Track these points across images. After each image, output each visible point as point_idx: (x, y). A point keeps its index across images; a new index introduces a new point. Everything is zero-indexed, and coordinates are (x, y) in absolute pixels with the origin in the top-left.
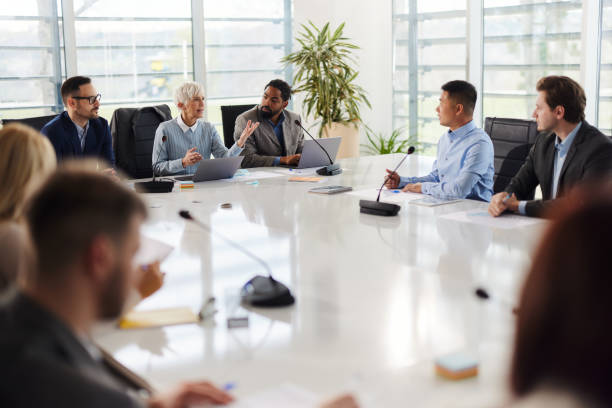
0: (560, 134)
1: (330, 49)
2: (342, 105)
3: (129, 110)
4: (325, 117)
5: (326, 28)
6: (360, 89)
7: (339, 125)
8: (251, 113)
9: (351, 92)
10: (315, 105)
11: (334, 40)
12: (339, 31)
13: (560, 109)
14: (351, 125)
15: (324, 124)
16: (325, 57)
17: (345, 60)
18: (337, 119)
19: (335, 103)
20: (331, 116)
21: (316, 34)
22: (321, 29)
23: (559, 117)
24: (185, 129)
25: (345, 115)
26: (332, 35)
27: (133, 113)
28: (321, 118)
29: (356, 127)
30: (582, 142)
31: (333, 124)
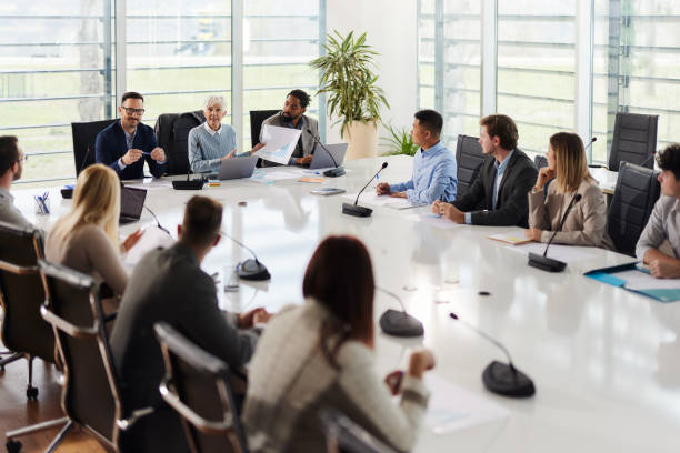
0: (498, 158)
1: (352, 55)
2: (364, 105)
3: (171, 115)
4: (347, 116)
5: (350, 36)
6: (381, 90)
7: (360, 123)
8: (275, 119)
9: (370, 93)
10: (339, 104)
11: (356, 47)
12: (363, 39)
13: (497, 138)
14: (371, 123)
15: (346, 122)
16: (347, 63)
17: (367, 65)
18: (358, 118)
19: (357, 103)
20: (352, 113)
21: (340, 42)
22: (345, 37)
23: (496, 144)
24: (213, 133)
25: (366, 114)
26: (355, 43)
27: (174, 118)
28: (343, 117)
29: (375, 125)
30: (514, 164)
31: (354, 122)
